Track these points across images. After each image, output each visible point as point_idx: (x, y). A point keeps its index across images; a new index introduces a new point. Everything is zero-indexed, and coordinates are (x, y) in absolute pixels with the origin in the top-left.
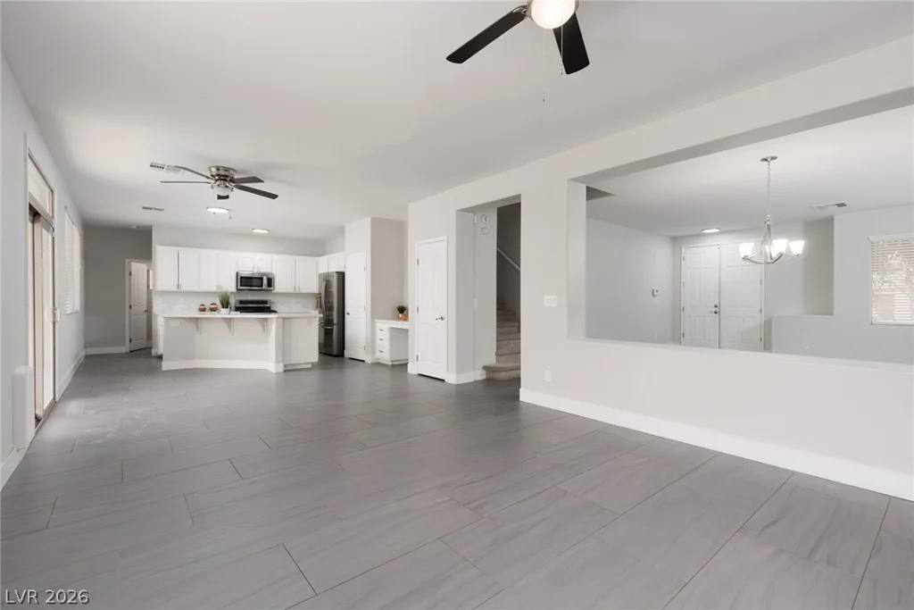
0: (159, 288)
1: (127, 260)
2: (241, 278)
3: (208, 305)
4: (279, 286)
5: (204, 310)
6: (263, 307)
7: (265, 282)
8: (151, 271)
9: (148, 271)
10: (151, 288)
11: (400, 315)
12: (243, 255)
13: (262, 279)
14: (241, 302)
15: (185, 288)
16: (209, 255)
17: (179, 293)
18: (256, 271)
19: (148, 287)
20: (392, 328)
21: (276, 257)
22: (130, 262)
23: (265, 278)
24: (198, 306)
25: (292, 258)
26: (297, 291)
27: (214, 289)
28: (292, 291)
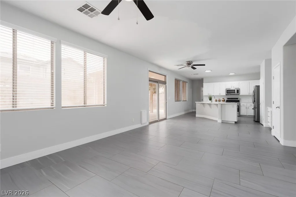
1: (201, 88)
2: (227, 90)
4: (242, 93)
12: (227, 83)
13: (235, 90)
14: (228, 99)
16: (217, 85)
18: (232, 88)
21: (241, 82)
23: (236, 90)
25: (248, 82)
26: (250, 94)
28: (248, 94)
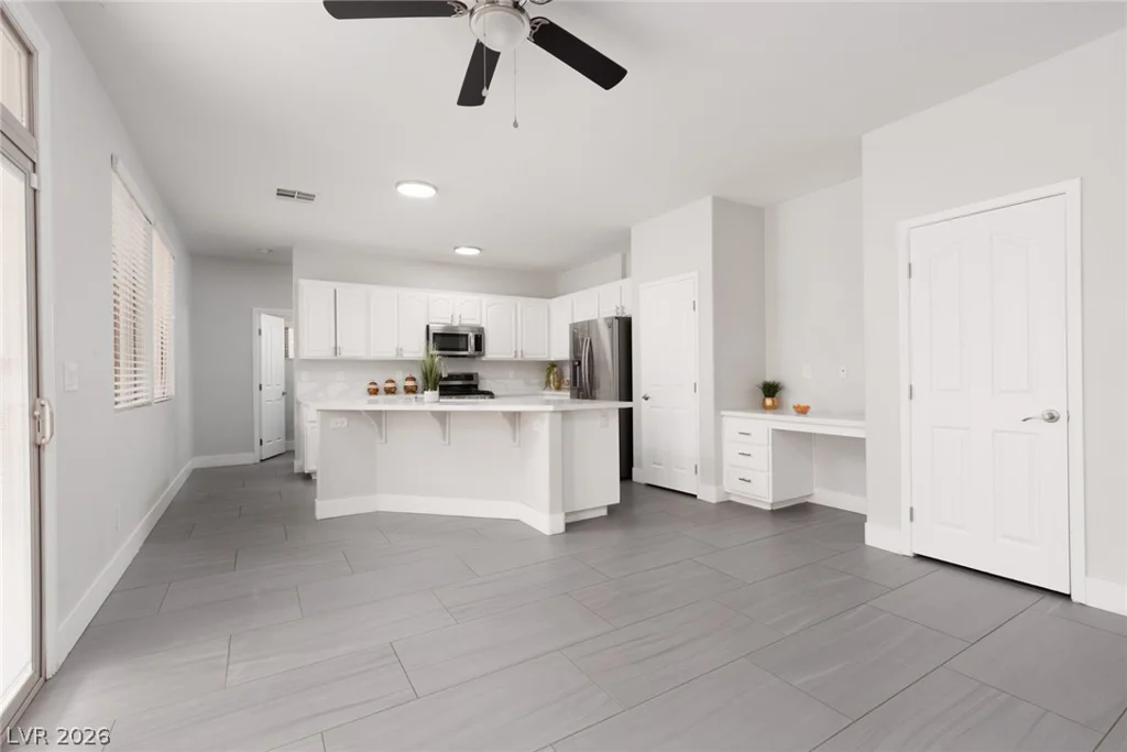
0: (306, 354)
1: (255, 309)
2: (435, 334)
3: (382, 385)
4: (492, 350)
5: (375, 392)
6: (466, 387)
7: (472, 341)
8: (291, 331)
9: (286, 329)
10: (291, 355)
11: (769, 402)
12: (436, 295)
13: (467, 336)
15: (344, 354)
16: (383, 297)
17: (337, 362)
18: (456, 324)
19: (286, 355)
20: (776, 431)
21: (486, 299)
22: (260, 315)
23: (471, 335)
24: (366, 386)
25: (512, 300)
26: (519, 358)
27: (391, 355)
28: (511, 356)
